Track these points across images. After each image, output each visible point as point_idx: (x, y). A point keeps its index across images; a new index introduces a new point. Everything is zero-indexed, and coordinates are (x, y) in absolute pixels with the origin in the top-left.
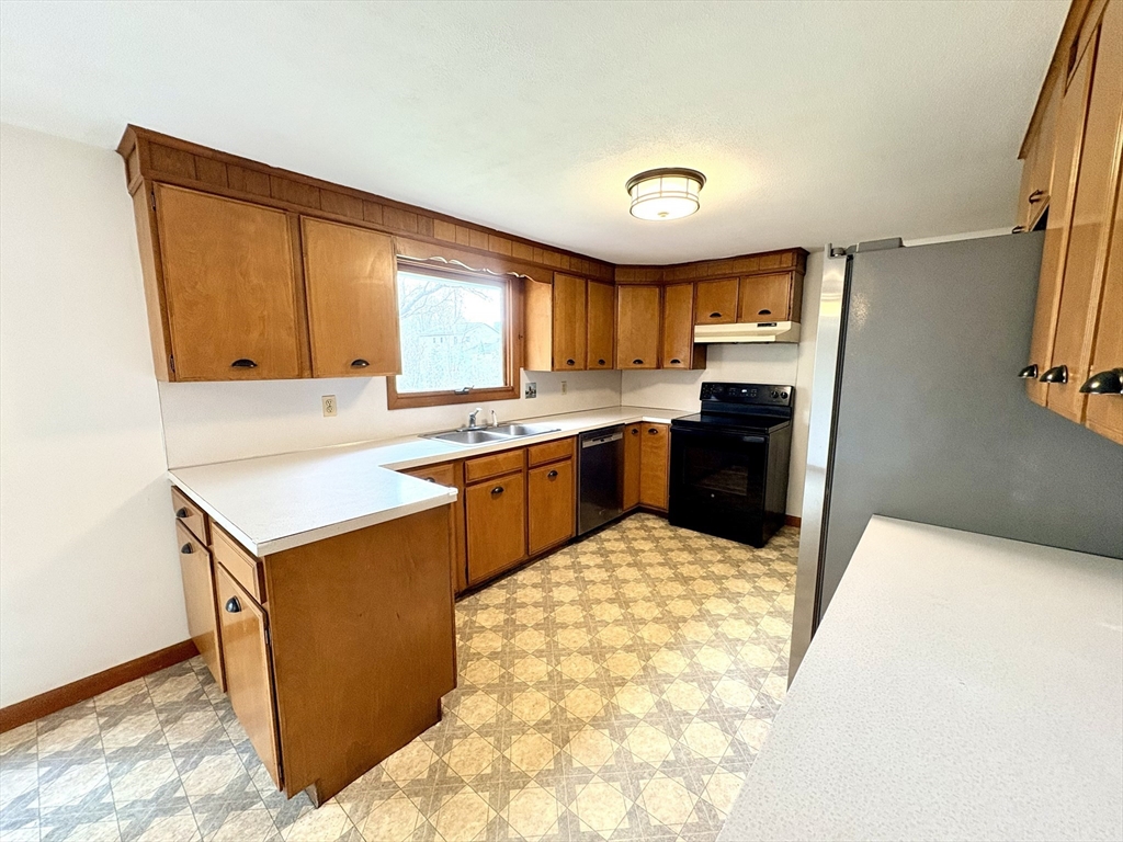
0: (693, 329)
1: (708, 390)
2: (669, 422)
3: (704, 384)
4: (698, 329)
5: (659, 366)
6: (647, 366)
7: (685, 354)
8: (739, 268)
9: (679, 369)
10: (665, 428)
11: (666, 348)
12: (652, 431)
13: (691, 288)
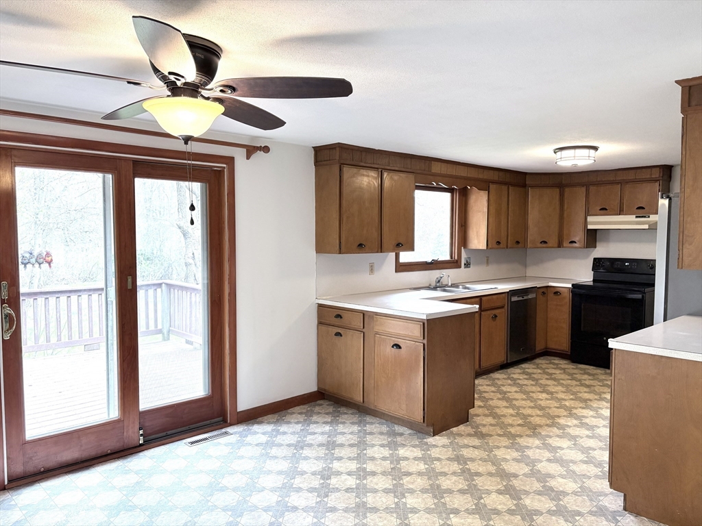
0: (586, 219)
1: (598, 263)
2: (570, 286)
3: (595, 259)
4: (590, 219)
5: (560, 245)
6: (550, 245)
7: (579, 237)
8: (620, 177)
9: (576, 247)
10: (566, 290)
11: (565, 232)
12: (556, 293)
13: (584, 189)
